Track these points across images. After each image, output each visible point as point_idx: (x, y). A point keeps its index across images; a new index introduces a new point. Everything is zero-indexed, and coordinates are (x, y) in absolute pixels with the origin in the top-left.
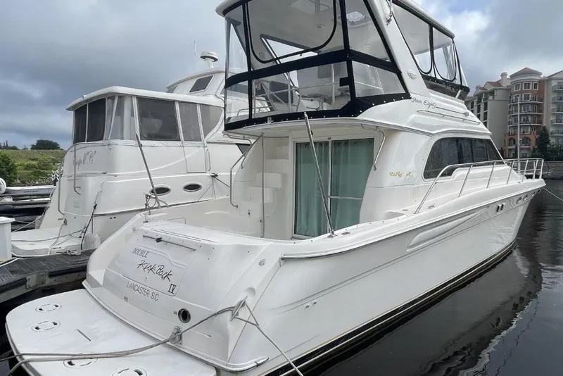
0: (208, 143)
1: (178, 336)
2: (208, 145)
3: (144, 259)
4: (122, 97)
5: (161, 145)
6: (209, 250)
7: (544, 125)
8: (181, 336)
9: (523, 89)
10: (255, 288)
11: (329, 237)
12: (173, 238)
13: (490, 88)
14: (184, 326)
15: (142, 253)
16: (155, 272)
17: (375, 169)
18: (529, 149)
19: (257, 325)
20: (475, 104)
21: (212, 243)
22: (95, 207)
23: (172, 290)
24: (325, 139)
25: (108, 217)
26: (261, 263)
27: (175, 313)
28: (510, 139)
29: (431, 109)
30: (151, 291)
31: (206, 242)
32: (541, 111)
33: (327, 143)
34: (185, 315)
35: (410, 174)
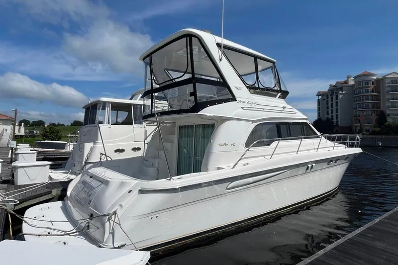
0: (146, 125)
1: (87, 227)
4: (105, 103)
7: (382, 109)
8: (89, 227)
9: (364, 85)
10: (123, 205)
11: (169, 180)
13: (339, 86)
14: (91, 222)
16: (86, 193)
17: (211, 142)
18: (371, 126)
19: (119, 224)
20: (329, 96)
23: (90, 203)
26: (130, 192)
27: (88, 215)
28: (356, 119)
29: (253, 106)
32: (379, 100)
34: (92, 216)
35: (234, 145)
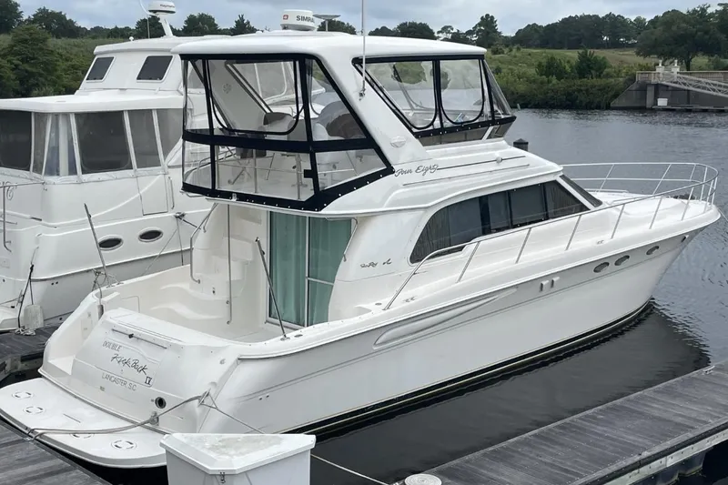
0: (169, 167)
1: (155, 420)
2: (170, 170)
3: (117, 352)
5: (108, 178)
6: (178, 349)
8: (158, 418)
10: (216, 382)
11: (282, 339)
12: (145, 335)
14: (160, 411)
15: (114, 347)
16: (130, 365)
17: (345, 260)
19: (216, 408)
21: (180, 343)
22: (32, 269)
23: (149, 381)
25: (49, 283)
26: (222, 362)
27: (152, 401)
30: (129, 382)
31: (175, 342)
34: (161, 403)
35: (388, 262)
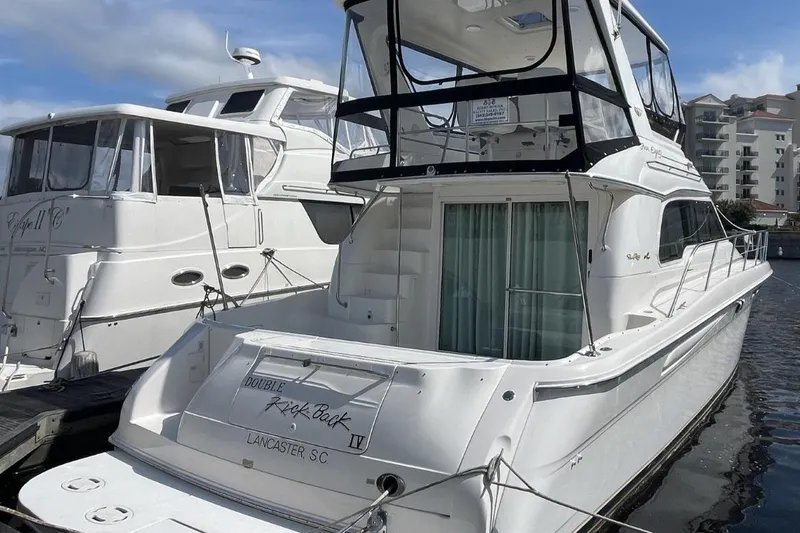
0: (259, 198)
3: (275, 394)
4: (133, 121)
10: (509, 435)
15: (268, 385)
16: (311, 415)
17: (604, 249)
23: (356, 443)
24: (502, 200)
27: (370, 482)
29: (658, 159)
30: (309, 447)
33: (501, 207)
34: (392, 483)
35: (648, 256)
